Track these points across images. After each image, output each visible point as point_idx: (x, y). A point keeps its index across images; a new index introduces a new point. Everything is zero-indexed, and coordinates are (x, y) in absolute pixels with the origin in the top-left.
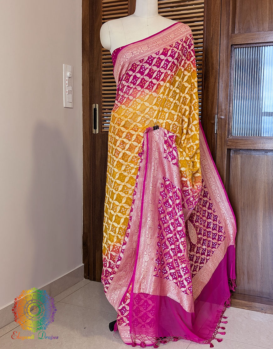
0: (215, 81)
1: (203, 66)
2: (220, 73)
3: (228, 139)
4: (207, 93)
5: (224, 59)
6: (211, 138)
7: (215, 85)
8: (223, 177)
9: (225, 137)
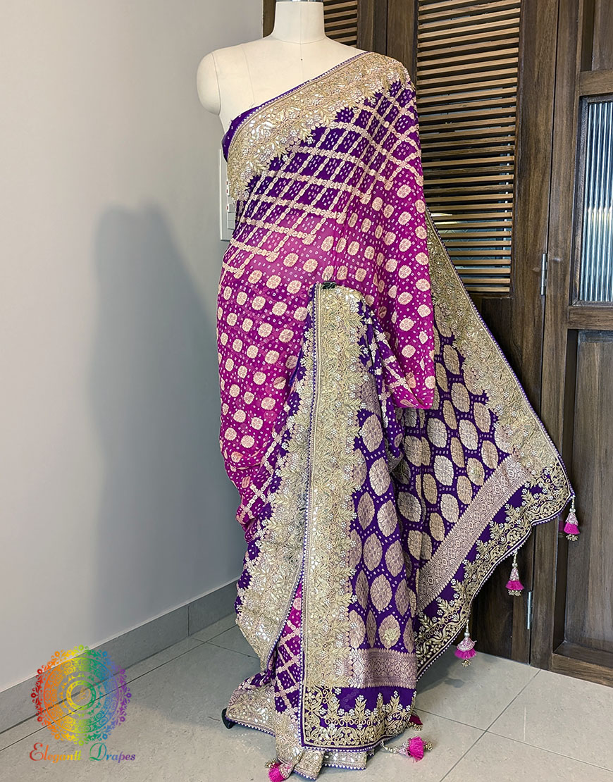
1: (517, 147)
2: (554, 160)
3: (570, 307)
5: (564, 129)
6: (534, 306)
7: (541, 187)
8: (558, 392)
9: (563, 305)
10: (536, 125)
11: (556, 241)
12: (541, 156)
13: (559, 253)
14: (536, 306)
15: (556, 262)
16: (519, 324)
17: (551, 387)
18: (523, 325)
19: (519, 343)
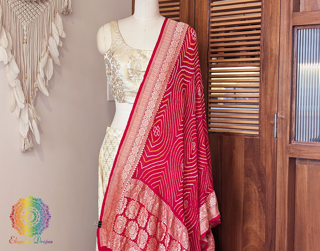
0: (275, 72)
1: (261, 52)
2: (280, 61)
3: (290, 145)
4: (266, 85)
5: (285, 43)
6: (271, 143)
7: (274, 76)
8: (285, 194)
9: (286, 143)
10: (271, 41)
11: (282, 107)
12: (273, 58)
13: (284, 113)
14: (272, 143)
15: (282, 118)
16: (263, 153)
17: (281, 191)
18: (266, 154)
19: (264, 165)
